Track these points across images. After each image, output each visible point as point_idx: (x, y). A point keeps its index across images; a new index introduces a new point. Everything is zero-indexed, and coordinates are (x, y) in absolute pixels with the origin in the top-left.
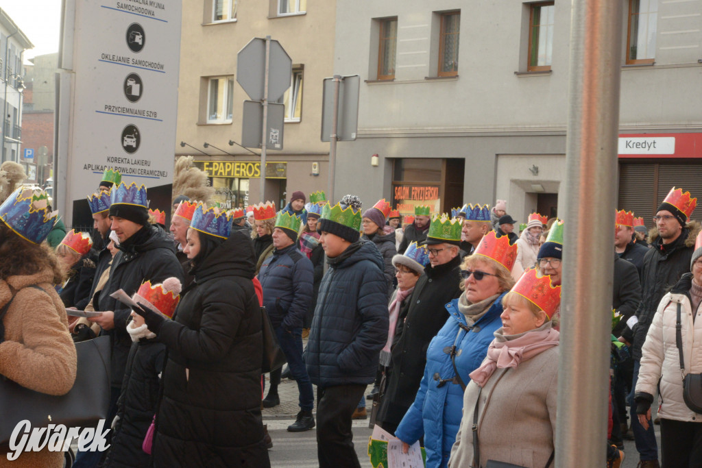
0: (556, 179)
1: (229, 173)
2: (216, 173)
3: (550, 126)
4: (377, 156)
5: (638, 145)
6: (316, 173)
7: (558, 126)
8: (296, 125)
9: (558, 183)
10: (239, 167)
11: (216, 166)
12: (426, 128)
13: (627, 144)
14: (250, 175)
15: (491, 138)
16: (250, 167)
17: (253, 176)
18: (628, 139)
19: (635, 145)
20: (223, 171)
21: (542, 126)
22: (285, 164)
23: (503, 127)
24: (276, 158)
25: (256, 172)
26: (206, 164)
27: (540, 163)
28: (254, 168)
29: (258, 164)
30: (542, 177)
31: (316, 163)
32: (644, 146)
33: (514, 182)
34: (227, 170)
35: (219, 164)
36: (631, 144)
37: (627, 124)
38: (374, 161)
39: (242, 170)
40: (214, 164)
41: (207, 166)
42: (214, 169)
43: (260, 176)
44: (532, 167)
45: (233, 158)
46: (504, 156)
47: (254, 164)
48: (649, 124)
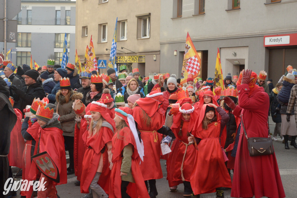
0: (243, 58)
1: (126, 61)
2: (122, 61)
3: (240, 34)
4: (176, 51)
5: (274, 40)
6: (155, 59)
7: (243, 33)
8: (148, 39)
9: (244, 60)
10: (129, 58)
11: (122, 58)
12: (193, 38)
13: (270, 40)
14: (133, 62)
15: (218, 41)
16: (133, 58)
17: (134, 62)
18: (271, 38)
19: (273, 40)
20: (124, 60)
21: (236, 34)
22: (144, 56)
23: (222, 35)
24: (141, 54)
25: (135, 60)
26: (118, 57)
27: (237, 51)
28: (134, 58)
29: (135, 57)
30: (238, 57)
31: (155, 55)
32: (277, 41)
33: (227, 60)
34: (126, 60)
35: (123, 57)
36: (272, 40)
37: (270, 31)
38: (175, 53)
39: (130, 59)
40: (121, 57)
41: (119, 58)
42: (121, 60)
43: (136, 62)
44: (234, 53)
45: (127, 55)
46: (224, 48)
47: (134, 57)
48: (279, 30)
